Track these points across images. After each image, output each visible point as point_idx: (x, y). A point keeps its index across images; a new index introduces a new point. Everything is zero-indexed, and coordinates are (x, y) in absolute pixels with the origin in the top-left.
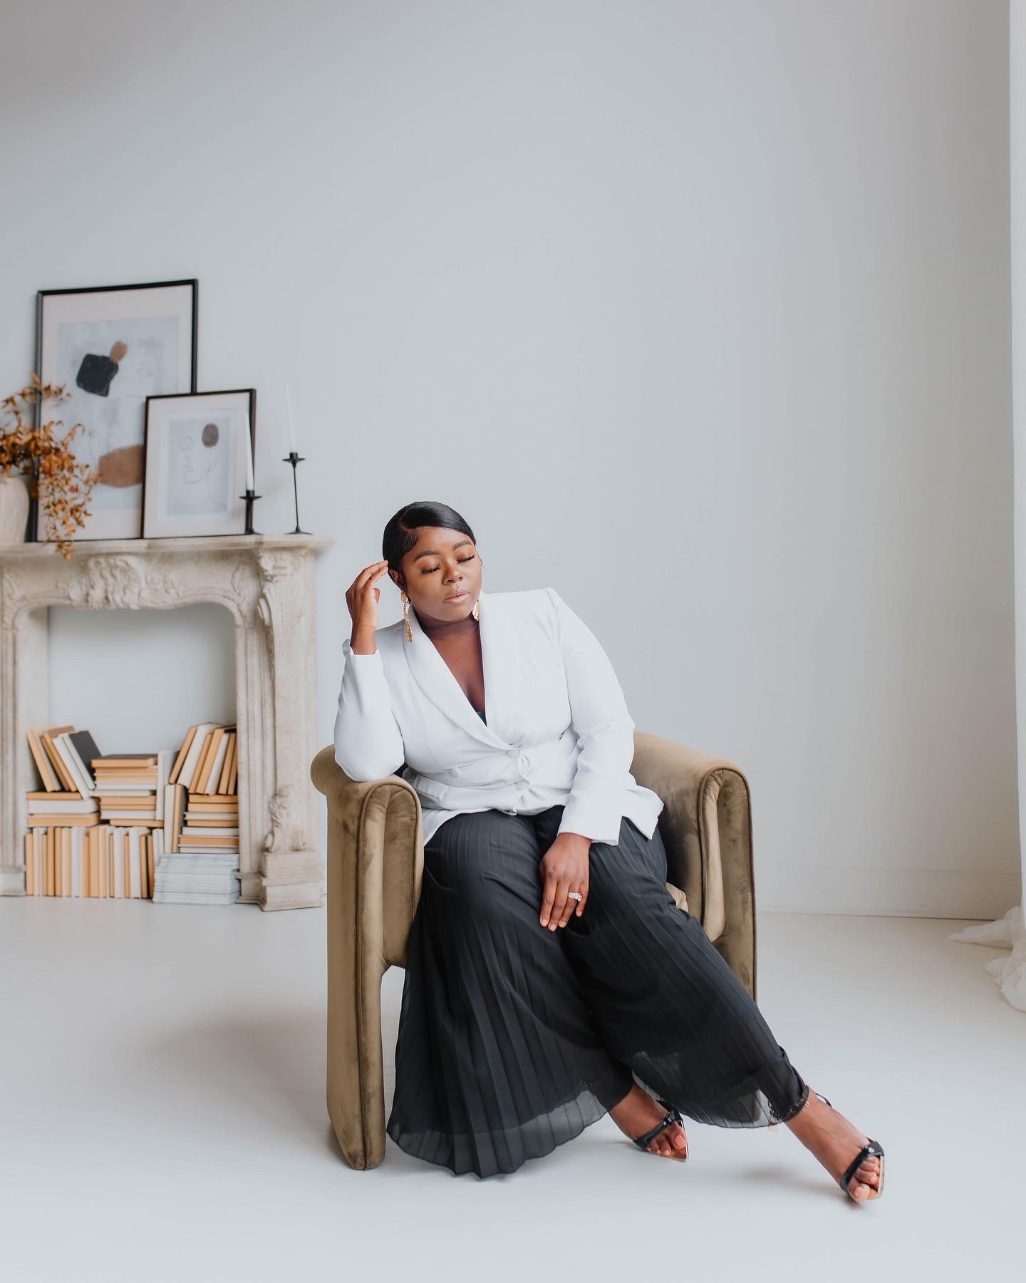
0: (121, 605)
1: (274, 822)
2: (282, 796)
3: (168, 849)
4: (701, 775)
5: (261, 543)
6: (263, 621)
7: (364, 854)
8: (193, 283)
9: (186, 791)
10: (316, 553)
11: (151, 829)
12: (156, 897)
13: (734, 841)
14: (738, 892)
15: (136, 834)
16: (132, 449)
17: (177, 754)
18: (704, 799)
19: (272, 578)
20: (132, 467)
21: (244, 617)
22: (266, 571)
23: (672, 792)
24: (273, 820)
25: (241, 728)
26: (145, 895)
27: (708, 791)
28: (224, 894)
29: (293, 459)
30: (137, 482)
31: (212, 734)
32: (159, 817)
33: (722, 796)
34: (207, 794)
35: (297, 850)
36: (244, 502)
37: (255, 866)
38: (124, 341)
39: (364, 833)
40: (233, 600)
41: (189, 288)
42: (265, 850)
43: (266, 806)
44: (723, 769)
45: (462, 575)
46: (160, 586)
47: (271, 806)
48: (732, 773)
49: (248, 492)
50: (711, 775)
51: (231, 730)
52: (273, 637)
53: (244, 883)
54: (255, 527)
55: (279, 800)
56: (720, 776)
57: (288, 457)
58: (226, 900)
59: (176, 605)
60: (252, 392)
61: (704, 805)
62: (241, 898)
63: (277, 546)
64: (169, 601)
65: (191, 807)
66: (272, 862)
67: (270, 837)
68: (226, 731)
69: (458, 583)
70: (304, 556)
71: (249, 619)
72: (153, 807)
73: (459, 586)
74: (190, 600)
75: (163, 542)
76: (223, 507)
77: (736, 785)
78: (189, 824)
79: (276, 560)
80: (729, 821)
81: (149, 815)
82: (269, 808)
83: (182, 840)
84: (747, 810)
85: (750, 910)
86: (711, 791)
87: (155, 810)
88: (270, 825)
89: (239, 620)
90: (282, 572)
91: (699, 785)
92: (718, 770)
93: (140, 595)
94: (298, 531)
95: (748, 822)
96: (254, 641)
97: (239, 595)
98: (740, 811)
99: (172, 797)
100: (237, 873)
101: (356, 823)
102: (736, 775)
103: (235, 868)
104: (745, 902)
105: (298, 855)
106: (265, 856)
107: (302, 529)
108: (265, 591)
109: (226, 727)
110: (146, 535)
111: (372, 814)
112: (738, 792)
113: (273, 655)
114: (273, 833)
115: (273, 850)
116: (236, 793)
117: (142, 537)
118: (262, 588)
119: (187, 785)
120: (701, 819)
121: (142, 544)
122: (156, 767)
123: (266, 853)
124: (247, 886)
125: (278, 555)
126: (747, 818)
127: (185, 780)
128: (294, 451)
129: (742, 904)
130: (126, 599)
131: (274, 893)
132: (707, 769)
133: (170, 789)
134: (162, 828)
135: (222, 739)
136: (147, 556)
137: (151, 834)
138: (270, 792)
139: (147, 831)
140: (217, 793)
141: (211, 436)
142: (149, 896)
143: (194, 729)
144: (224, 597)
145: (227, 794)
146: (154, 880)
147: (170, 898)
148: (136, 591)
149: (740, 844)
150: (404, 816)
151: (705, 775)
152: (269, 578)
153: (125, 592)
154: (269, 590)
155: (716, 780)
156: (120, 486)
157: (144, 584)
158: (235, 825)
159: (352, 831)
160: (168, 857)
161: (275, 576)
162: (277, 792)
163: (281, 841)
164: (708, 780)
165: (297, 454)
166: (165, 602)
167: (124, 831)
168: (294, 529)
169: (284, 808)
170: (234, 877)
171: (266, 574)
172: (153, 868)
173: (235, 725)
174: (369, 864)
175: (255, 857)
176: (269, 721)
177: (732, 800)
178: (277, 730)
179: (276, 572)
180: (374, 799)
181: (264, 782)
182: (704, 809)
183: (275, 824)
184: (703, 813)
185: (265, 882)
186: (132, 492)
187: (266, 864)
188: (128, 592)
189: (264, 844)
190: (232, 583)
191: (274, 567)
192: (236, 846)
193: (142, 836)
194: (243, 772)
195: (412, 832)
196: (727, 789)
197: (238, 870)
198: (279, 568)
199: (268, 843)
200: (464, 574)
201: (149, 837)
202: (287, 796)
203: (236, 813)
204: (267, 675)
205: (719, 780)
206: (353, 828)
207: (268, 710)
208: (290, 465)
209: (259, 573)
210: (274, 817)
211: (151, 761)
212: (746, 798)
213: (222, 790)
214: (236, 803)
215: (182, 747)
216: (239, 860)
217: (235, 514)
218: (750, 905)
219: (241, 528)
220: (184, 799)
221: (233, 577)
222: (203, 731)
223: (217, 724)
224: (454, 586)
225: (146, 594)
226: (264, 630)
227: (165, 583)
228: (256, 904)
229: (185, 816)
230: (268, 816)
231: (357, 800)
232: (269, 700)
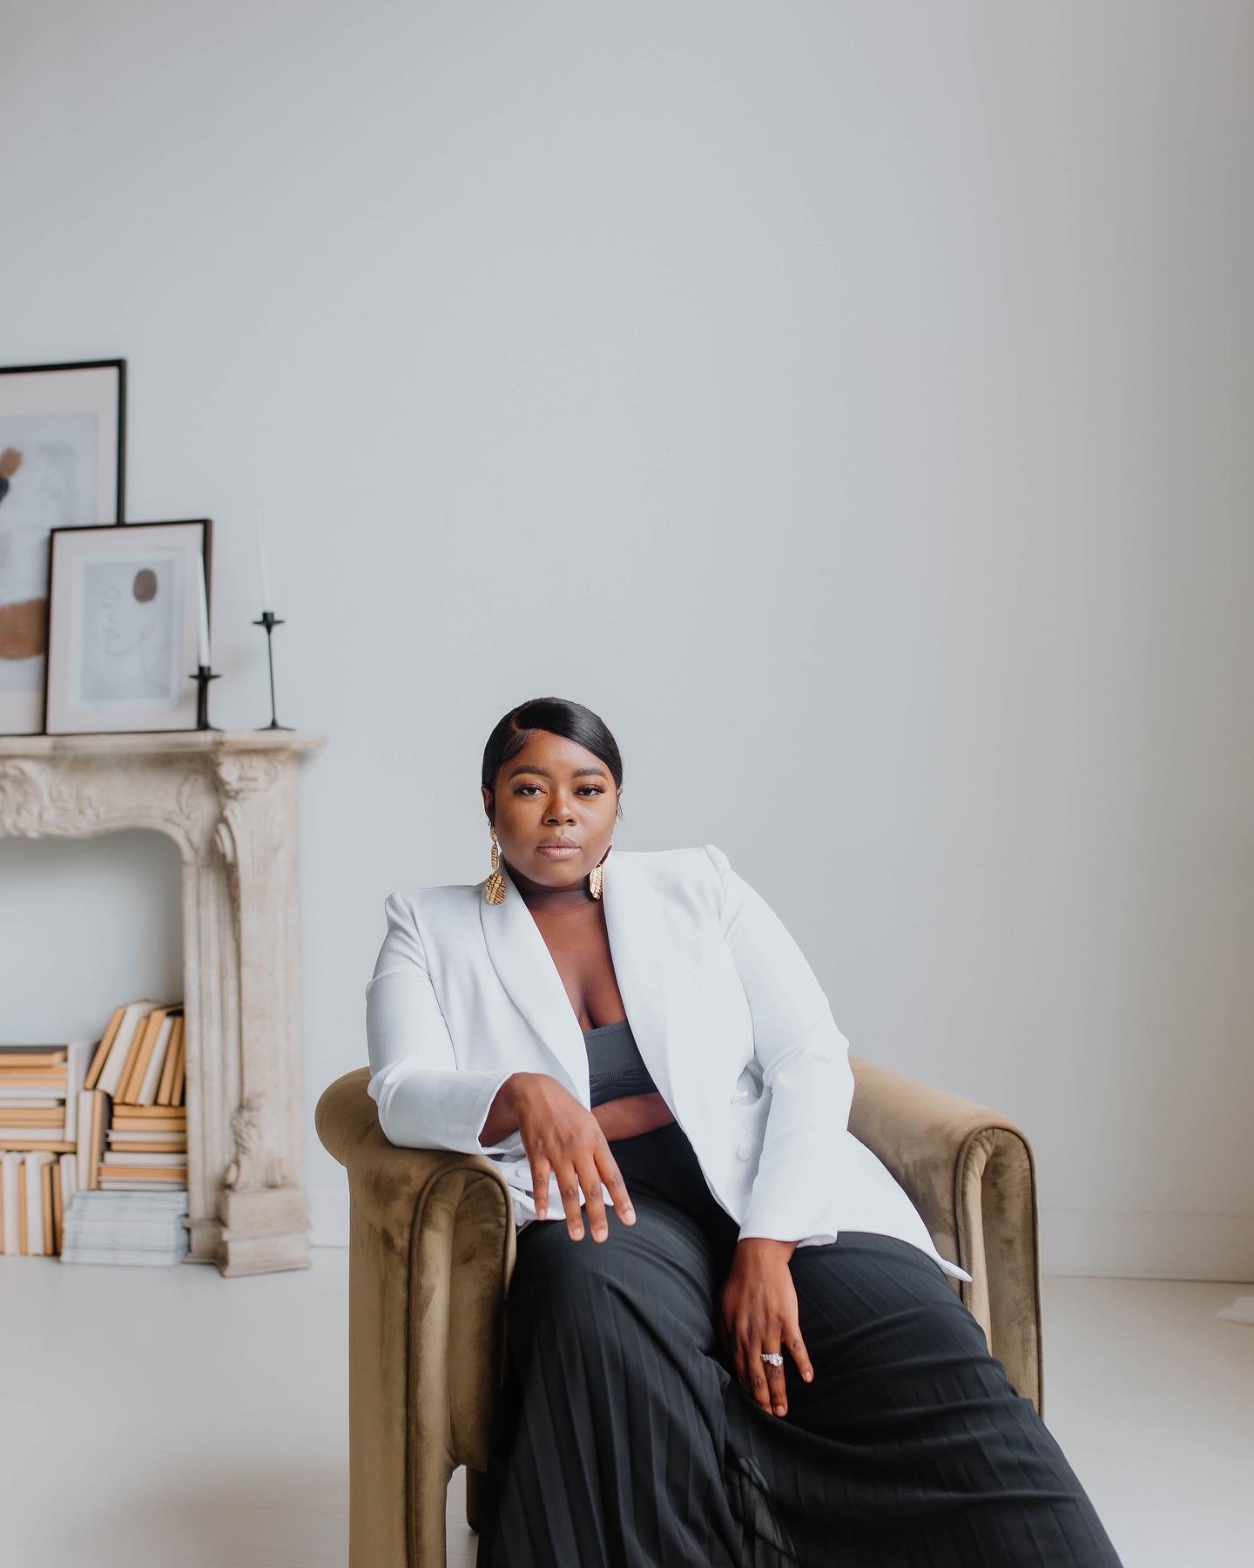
0: (14, 833)
1: (239, 1145)
2: (250, 1109)
3: (83, 1185)
4: (959, 1137)
5: (221, 743)
6: (224, 856)
7: (420, 1287)
8: (120, 364)
9: (109, 1101)
10: (300, 757)
11: (59, 1154)
12: (66, 1254)
13: (1010, 1242)
14: (1015, 1325)
15: (36, 1163)
16: (30, 605)
17: (96, 1047)
18: (965, 1177)
19: (237, 793)
20: (30, 630)
21: (196, 851)
22: (227, 783)
23: (905, 1161)
24: (237, 1144)
25: (191, 1009)
26: (50, 1250)
27: (970, 1163)
28: (166, 1251)
29: (268, 621)
30: (37, 653)
31: (148, 1017)
32: (70, 1136)
33: (990, 1168)
34: (142, 1106)
35: (272, 1186)
36: (195, 684)
37: (211, 1209)
38: (19, 448)
39: (420, 1252)
40: (179, 825)
41: (112, 373)
42: (225, 1187)
43: (227, 1123)
44: (993, 1128)
45: (574, 816)
46: (71, 805)
47: (235, 1123)
48: (1007, 1133)
49: (201, 669)
50: (976, 1140)
51: (176, 1011)
52: (237, 880)
53: (195, 1234)
54: (213, 718)
55: (246, 1115)
56: (988, 1139)
57: (260, 618)
58: (170, 1259)
59: (94, 833)
60: (206, 524)
61: (964, 1186)
62: (191, 1255)
63: (243, 747)
64: (83, 825)
65: (116, 1123)
66: (237, 1207)
67: (234, 1169)
68: (169, 1014)
69: (567, 828)
70: (282, 763)
71: (202, 852)
72: (60, 1123)
73: (566, 833)
74: (116, 825)
75: (76, 741)
76: (164, 690)
77: (1014, 1152)
78: (114, 1147)
79: (242, 767)
80: (1000, 1210)
81: (54, 1135)
82: (233, 1126)
83: (103, 1171)
84: (1029, 1193)
85: (1034, 1354)
86: (975, 1165)
87: (63, 1127)
88: (233, 1150)
89: (187, 853)
90: (252, 785)
91: (956, 1155)
92: (986, 1130)
93: (40, 817)
94: (274, 725)
95: (1030, 1211)
96: (211, 885)
97: (188, 818)
98: (1018, 1195)
99: (88, 1109)
100: (185, 1220)
101: (406, 1235)
102: (1013, 1137)
103: (182, 1212)
104: (1025, 1342)
105: (273, 1196)
106: (226, 1198)
107: (280, 722)
108: (227, 813)
109: (166, 1007)
110: (51, 729)
111: (434, 1219)
112: (1016, 1164)
113: (239, 906)
114: (237, 1163)
115: (237, 1188)
116: (183, 1102)
117: (43, 732)
118: (221, 809)
119: (111, 1091)
120: (959, 1210)
121: (44, 744)
122: (64, 1065)
123: (228, 1192)
124: (200, 1238)
125: (246, 761)
126: (1030, 1206)
127: (108, 1083)
128: (269, 609)
129: (1022, 1344)
130: (21, 824)
131: (239, 1248)
132: (967, 1128)
133: (87, 1097)
134: (75, 1153)
135: (166, 1024)
136: (51, 760)
137: (58, 1161)
138: (233, 1102)
139: (52, 1157)
140: (155, 1103)
141: (146, 587)
142: (56, 1252)
143: (120, 1012)
144: (166, 820)
145: (170, 1105)
146: (62, 1231)
147: (86, 1257)
148: (35, 810)
149: (1019, 1247)
150: (487, 1221)
151: (966, 1138)
152: (233, 794)
153: (19, 813)
154: (233, 812)
155: (983, 1146)
156: (11, 658)
157: (47, 802)
158: (182, 1150)
159: (399, 1250)
160: (84, 1197)
161: (242, 790)
162: (245, 1102)
163: (249, 1174)
164: (971, 1148)
165: (272, 614)
166: (78, 828)
167: (17, 1157)
168: (268, 723)
169: (254, 1126)
170: (179, 1226)
171: (228, 787)
172: (62, 1213)
173: (182, 1004)
174: (429, 1302)
175: (211, 1196)
176: (232, 1001)
177: (1006, 1177)
178: (245, 1013)
179: (243, 785)
180: (437, 1195)
181: (224, 1088)
182: (964, 1194)
183: (241, 1148)
184: (963, 1200)
185: (226, 1235)
186: (31, 665)
187: (227, 1208)
188: (24, 813)
189: (225, 1179)
190: (178, 802)
191: (241, 778)
192: (183, 1179)
193: (44, 1166)
194: (193, 1073)
195: (500, 1247)
196: (999, 1160)
197: (187, 1216)
198: (248, 779)
199: (231, 1178)
200: (578, 815)
201: (56, 1168)
202: (258, 1109)
203: (183, 1131)
204: (229, 933)
205: (988, 1147)
206: (401, 1242)
207: (231, 984)
208: (263, 630)
209: (217, 787)
210: (240, 1140)
211: (56, 1058)
212: (1028, 1173)
213: (163, 1099)
214: (183, 1118)
215: (103, 1036)
216: (188, 1201)
217: (181, 701)
218: (1033, 1344)
219: (190, 720)
220: (107, 1112)
221: (179, 792)
222: (134, 1014)
223: (155, 1002)
224: (558, 831)
225: (50, 815)
226: (225, 870)
227: (78, 799)
228: (213, 1264)
229: (107, 1136)
230: (229, 1137)
231: (409, 1196)
232: (232, 969)
